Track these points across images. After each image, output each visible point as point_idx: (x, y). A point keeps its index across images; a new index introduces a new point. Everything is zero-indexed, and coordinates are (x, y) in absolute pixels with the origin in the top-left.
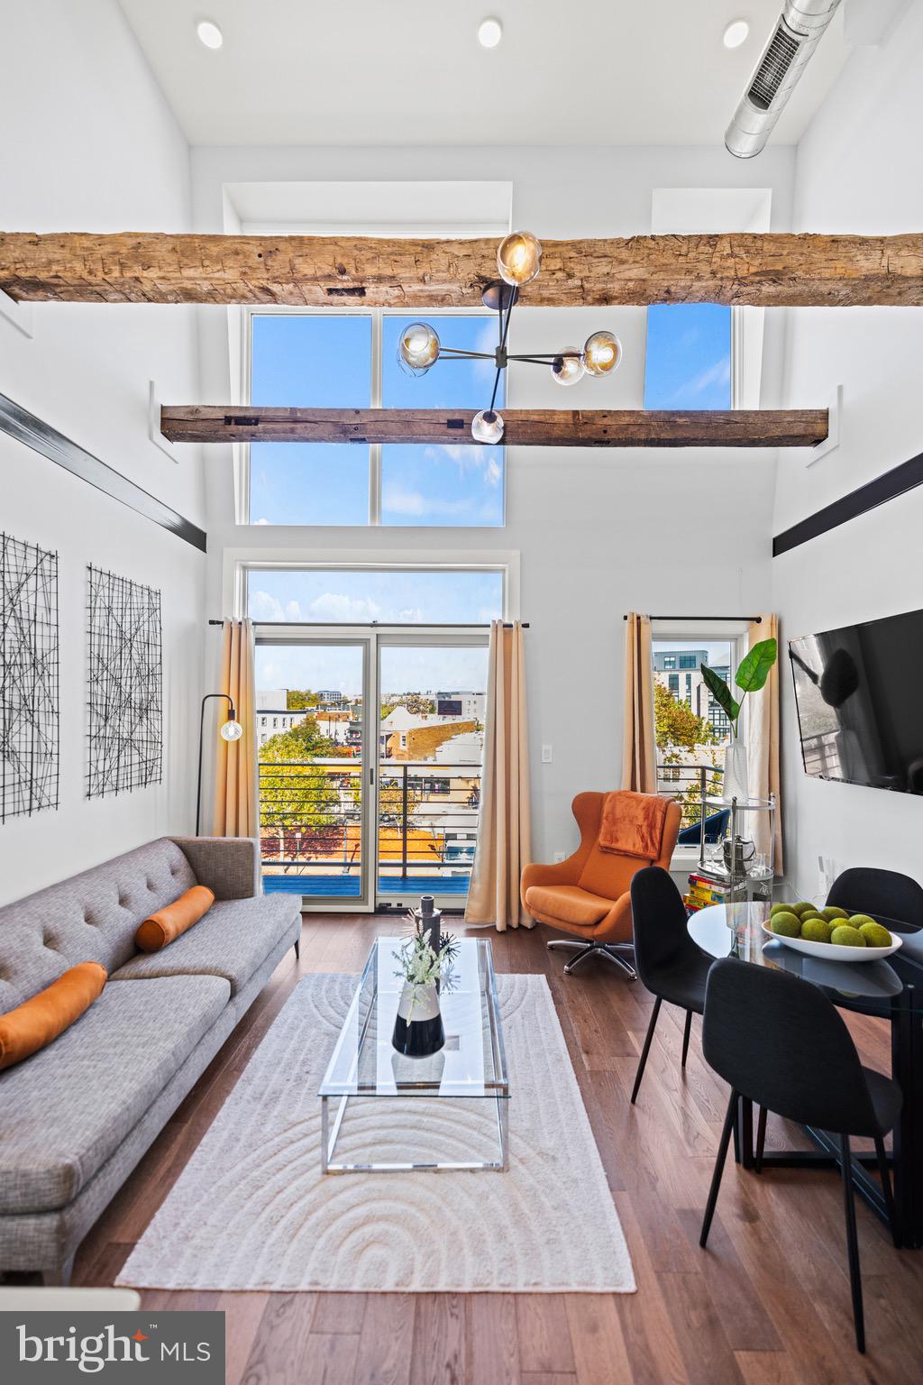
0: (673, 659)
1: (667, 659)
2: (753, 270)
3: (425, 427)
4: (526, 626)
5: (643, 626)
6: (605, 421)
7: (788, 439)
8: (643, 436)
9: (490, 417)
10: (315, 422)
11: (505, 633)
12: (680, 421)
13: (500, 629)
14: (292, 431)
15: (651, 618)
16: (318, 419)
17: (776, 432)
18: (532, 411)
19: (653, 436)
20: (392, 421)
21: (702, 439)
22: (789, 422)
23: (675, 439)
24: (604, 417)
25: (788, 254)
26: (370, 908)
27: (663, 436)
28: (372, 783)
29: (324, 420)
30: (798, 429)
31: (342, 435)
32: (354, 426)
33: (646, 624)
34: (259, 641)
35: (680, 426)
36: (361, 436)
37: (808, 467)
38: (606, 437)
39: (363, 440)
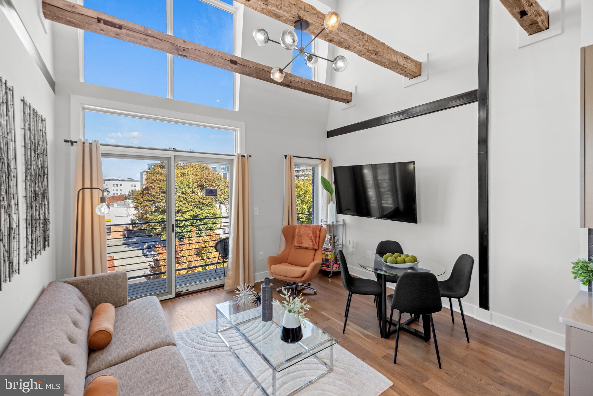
2: (372, 49)
3: (220, 59)
4: (250, 156)
5: (292, 159)
6: (291, 78)
7: (342, 99)
8: (303, 88)
10: (160, 40)
11: (242, 159)
12: (314, 85)
13: (240, 157)
14: (146, 40)
15: (294, 157)
16: (162, 38)
17: (339, 96)
18: (265, 66)
19: (306, 88)
20: (203, 52)
21: (320, 93)
22: (343, 94)
23: (307, 90)
24: (291, 76)
25: (379, 47)
26: (173, 295)
27: (309, 89)
28: (173, 232)
29: (166, 40)
30: (344, 97)
31: (176, 51)
32: (183, 48)
34: (103, 155)
35: (314, 87)
36: (186, 54)
37: (343, 110)
38: (291, 84)
39: (186, 56)
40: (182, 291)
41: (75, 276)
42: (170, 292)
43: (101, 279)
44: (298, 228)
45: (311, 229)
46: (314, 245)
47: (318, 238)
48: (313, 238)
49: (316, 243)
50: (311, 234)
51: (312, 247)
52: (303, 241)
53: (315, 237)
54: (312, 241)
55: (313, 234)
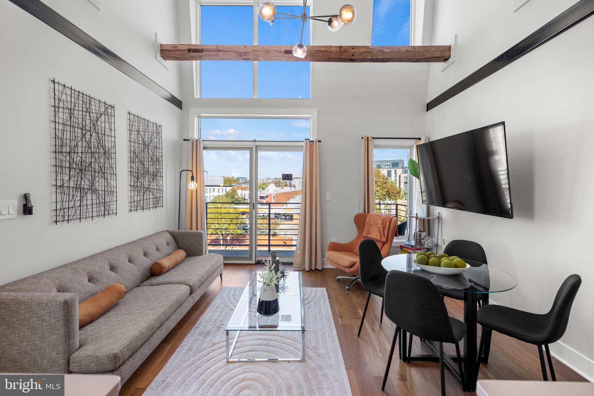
0: (389, 164)
1: (387, 164)
3: (275, 53)
4: (319, 141)
5: (370, 142)
6: (354, 51)
7: (433, 59)
8: (370, 57)
9: (301, 46)
10: (227, 51)
11: (310, 145)
12: (386, 50)
13: (308, 142)
14: (217, 55)
15: (373, 138)
16: (229, 50)
17: (428, 55)
18: (322, 46)
19: (374, 57)
20: (261, 51)
21: (396, 59)
22: (433, 51)
23: (384, 59)
24: (353, 49)
26: (253, 262)
27: (379, 57)
28: (254, 209)
29: (231, 50)
30: (437, 54)
31: (239, 57)
32: (245, 53)
33: (371, 140)
34: (205, 148)
35: (386, 53)
36: (247, 57)
37: (442, 71)
38: (354, 58)
39: (248, 59)
40: (262, 260)
41: (179, 230)
42: (251, 258)
43: (187, 234)
44: (369, 217)
45: (381, 219)
46: (381, 237)
47: (387, 230)
48: (381, 229)
49: (384, 236)
50: (380, 226)
51: (379, 238)
52: (371, 232)
53: (384, 228)
54: (380, 232)
55: (382, 224)
